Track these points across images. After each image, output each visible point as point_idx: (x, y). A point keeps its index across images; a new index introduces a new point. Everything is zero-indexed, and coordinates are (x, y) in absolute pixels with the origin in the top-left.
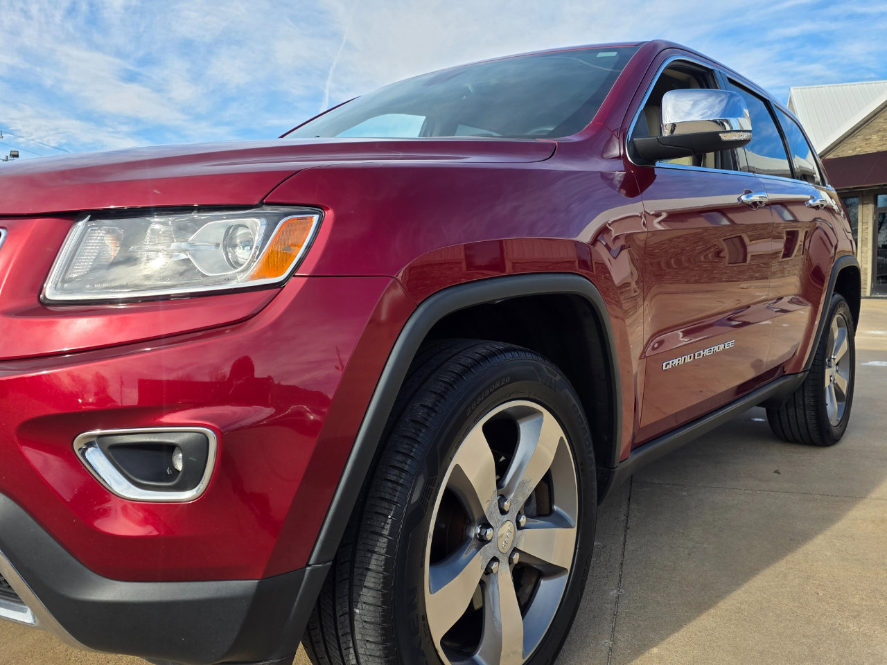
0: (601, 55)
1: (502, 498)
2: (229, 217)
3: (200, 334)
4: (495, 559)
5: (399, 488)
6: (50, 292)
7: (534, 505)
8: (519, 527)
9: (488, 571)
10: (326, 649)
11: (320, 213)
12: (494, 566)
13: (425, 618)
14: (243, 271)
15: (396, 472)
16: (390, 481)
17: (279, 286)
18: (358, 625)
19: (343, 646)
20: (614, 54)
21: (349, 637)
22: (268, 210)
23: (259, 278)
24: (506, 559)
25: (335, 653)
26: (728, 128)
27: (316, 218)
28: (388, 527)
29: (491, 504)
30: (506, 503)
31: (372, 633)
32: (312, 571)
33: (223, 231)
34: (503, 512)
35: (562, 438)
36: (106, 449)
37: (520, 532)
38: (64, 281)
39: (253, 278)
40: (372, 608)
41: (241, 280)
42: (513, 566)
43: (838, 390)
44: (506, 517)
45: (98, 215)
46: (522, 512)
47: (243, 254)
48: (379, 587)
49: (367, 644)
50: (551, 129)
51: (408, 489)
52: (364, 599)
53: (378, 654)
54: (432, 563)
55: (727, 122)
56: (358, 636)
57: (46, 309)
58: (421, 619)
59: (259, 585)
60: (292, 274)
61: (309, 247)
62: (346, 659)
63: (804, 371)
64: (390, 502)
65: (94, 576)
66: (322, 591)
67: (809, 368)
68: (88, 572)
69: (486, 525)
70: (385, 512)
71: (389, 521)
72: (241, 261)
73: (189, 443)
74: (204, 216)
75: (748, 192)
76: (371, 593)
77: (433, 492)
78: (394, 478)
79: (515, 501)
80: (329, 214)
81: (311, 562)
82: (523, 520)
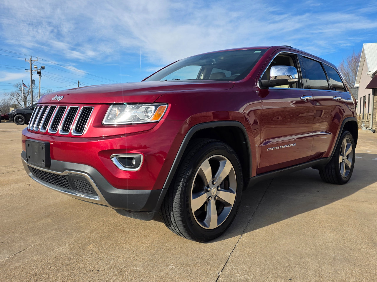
0: (256, 52)
1: (213, 181)
2: (146, 105)
3: (139, 133)
4: (210, 196)
5: (186, 171)
6: (104, 122)
7: (223, 185)
8: (218, 190)
9: (208, 199)
10: (165, 212)
11: (168, 105)
12: (210, 198)
13: (190, 205)
14: (149, 118)
15: (185, 167)
16: (183, 169)
17: (158, 122)
18: (174, 204)
19: (170, 210)
20: (260, 52)
21: (171, 207)
22: (156, 104)
23: (153, 120)
24: (214, 198)
25: (167, 212)
26: (291, 78)
27: (167, 106)
28: (182, 180)
29: (210, 181)
30: (214, 182)
31: (177, 206)
32: (163, 190)
33: (145, 108)
34: (214, 185)
35: (232, 168)
36: (118, 158)
37: (218, 191)
38: (107, 119)
39: (152, 120)
40: (177, 199)
41: (149, 120)
42: (216, 200)
43: (347, 165)
44: (214, 186)
45: (115, 104)
46: (219, 186)
47: (150, 114)
48: (179, 202)
49: (176, 209)
50: (239, 75)
51: (188, 171)
52: (176, 197)
53: (178, 211)
54: (193, 193)
55: (291, 76)
56: (174, 207)
57: (103, 126)
58: (189, 205)
59: (151, 192)
60: (161, 119)
61: (165, 112)
62: (170, 213)
63: (330, 157)
64: (183, 174)
65: (114, 188)
66: (165, 196)
67: (332, 156)
68: (112, 187)
69: (208, 187)
70: (182, 176)
71: (183, 178)
72: (149, 116)
73: (136, 157)
74: (141, 105)
75: (304, 96)
76: (178, 196)
77: (194, 174)
78: (185, 168)
79: (218, 182)
80: (170, 105)
81: (163, 188)
82: (219, 188)
